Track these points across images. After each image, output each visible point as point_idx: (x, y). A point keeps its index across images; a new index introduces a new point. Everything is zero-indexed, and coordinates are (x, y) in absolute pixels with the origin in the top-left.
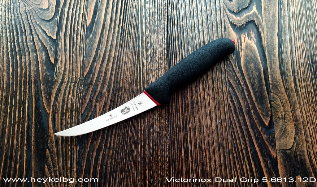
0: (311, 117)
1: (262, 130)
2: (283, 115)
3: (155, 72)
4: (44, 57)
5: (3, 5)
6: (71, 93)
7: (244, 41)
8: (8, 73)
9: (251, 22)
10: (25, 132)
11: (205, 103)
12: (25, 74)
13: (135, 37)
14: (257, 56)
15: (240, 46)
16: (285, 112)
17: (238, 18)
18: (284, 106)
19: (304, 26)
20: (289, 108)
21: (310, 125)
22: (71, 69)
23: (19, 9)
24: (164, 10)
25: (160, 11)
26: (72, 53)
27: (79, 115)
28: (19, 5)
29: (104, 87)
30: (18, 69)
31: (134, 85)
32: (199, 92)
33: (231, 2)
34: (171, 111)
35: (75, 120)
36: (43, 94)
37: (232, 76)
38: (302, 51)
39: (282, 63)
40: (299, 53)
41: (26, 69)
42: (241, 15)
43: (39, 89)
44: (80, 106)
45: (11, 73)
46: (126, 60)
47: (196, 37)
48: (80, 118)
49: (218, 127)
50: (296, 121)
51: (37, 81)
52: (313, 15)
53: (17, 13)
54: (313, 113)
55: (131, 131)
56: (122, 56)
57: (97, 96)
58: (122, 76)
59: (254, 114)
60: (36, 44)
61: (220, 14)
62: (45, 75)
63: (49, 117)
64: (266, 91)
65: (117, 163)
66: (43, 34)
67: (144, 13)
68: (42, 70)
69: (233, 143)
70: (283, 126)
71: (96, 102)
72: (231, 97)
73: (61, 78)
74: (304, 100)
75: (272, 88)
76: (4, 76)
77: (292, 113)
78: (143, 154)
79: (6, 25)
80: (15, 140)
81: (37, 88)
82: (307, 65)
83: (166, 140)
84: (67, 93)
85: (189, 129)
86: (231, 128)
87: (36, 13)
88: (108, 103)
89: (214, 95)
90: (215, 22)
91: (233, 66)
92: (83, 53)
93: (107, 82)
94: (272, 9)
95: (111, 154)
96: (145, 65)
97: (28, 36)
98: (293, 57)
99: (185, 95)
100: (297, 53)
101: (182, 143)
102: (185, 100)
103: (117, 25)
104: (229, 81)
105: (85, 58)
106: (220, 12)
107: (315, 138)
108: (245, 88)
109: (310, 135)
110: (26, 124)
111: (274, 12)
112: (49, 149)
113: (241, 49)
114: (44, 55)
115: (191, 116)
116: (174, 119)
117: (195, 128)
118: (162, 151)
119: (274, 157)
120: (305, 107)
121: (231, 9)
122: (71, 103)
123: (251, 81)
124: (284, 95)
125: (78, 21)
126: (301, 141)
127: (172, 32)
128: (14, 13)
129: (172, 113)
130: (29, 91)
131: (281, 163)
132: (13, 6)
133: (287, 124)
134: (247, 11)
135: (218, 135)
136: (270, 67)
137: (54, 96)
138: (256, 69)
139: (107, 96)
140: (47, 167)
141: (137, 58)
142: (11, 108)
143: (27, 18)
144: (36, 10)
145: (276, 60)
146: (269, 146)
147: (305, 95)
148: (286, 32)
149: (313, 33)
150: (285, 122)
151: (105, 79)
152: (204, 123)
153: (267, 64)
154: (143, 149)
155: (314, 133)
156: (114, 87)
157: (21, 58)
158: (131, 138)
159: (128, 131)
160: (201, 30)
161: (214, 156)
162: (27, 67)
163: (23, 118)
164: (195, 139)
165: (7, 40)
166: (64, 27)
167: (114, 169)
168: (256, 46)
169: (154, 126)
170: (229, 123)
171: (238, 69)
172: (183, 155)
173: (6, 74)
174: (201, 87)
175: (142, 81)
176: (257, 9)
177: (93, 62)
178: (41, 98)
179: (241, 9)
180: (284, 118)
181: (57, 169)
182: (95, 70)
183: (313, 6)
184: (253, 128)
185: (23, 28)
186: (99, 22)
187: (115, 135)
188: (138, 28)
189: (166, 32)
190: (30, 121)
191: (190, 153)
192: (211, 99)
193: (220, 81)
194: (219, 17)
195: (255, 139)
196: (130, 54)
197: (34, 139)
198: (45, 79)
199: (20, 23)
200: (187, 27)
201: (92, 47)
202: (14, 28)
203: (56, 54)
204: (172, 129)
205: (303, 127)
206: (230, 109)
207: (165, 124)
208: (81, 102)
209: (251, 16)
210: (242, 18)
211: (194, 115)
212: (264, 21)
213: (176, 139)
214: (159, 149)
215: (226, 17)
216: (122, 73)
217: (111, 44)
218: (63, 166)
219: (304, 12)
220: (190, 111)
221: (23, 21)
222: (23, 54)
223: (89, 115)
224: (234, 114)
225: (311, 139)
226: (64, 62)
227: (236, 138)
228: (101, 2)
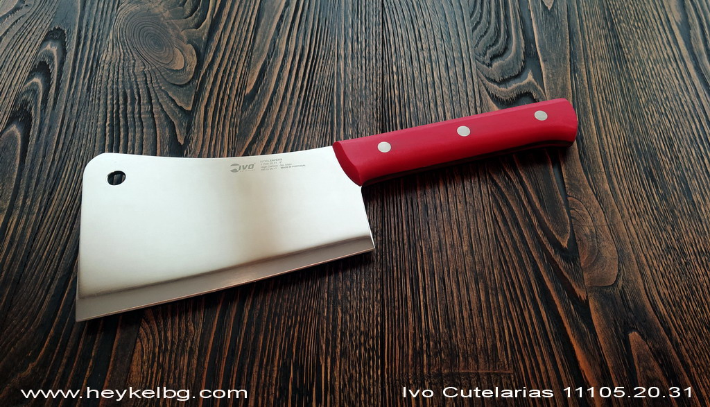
0: (647, 236)
1: (556, 254)
2: (594, 231)
4: (167, 135)
5: (106, 62)
9: (525, 95)
13: (326, 110)
16: (595, 226)
17: (503, 89)
18: (594, 218)
19: (619, 102)
20: (602, 220)
21: (645, 248)
23: (134, 69)
24: (377, 75)
25: (369, 76)
26: (215, 130)
28: (134, 63)
32: (438, 195)
33: (490, 67)
34: (387, 221)
37: (496, 169)
38: (619, 137)
39: (585, 154)
40: (614, 140)
42: (507, 85)
47: (432, 111)
49: (474, 246)
50: (618, 241)
52: (633, 87)
53: (129, 73)
54: (650, 230)
56: (302, 136)
59: (540, 229)
60: (155, 116)
61: (471, 83)
66: (170, 104)
67: (343, 79)
69: (502, 273)
70: (594, 249)
72: (496, 202)
74: (630, 209)
75: (570, 189)
77: (609, 228)
78: (332, 287)
79: (107, 90)
82: (629, 155)
83: (377, 265)
85: (419, 249)
86: (498, 248)
87: (161, 75)
89: (465, 198)
90: (465, 94)
92: (236, 130)
94: (561, 78)
97: (144, 104)
98: (602, 143)
99: (412, 199)
100: (609, 139)
101: (407, 270)
102: (413, 204)
103: (297, 94)
104: (491, 177)
105: (238, 138)
106: (471, 80)
108: (520, 188)
109: (649, 266)
111: (563, 83)
114: (167, 132)
115: (423, 228)
116: (393, 231)
117: (430, 247)
118: (368, 282)
119: (583, 299)
120: (633, 219)
121: (490, 76)
123: (530, 179)
124: (593, 201)
125: (231, 87)
126: (631, 273)
127: (390, 105)
128: (123, 73)
131: (597, 310)
132: (123, 64)
133: (603, 246)
134: (518, 80)
135: (474, 258)
136: (564, 158)
141: (328, 140)
143: (146, 80)
144: (161, 71)
145: (574, 149)
146: (571, 280)
148: (588, 110)
149: (636, 111)
150: (598, 242)
152: (447, 239)
155: (655, 262)
157: (126, 136)
160: (439, 103)
161: (468, 294)
162: (136, 149)
164: (431, 265)
165: (107, 109)
166: (207, 94)
167: (276, 309)
170: (493, 242)
172: (409, 290)
176: (535, 77)
177: (252, 143)
179: (506, 77)
180: (596, 236)
183: (632, 74)
185: (135, 93)
186: (266, 89)
188: (332, 98)
189: (379, 105)
191: (421, 288)
192: (460, 202)
193: (474, 176)
194: (470, 87)
195: (545, 268)
196: (317, 133)
199: (131, 88)
200: (415, 98)
201: (251, 123)
202: (121, 94)
203: (188, 132)
204: (389, 247)
205: (633, 252)
206: (495, 221)
209: (524, 86)
210: (510, 88)
211: (429, 227)
212: (548, 94)
213: (395, 264)
214: (363, 280)
215: (483, 86)
217: (285, 119)
219: (616, 82)
220: (422, 219)
221: (137, 85)
222: (131, 130)
224: (502, 228)
225: (651, 271)
226: (200, 142)
227: (508, 266)
228: (272, 63)
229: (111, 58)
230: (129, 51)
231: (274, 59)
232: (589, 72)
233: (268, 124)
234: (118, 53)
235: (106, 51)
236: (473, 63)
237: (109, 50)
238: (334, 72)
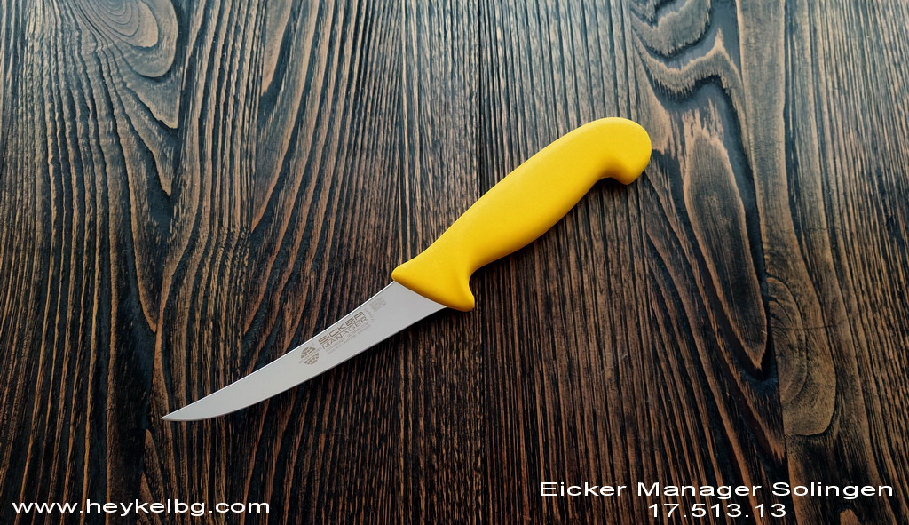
0: (881, 343)
1: (743, 380)
2: (803, 338)
3: (446, 217)
4: (144, 177)
5: (36, 37)
6: (216, 275)
7: (690, 133)
8: (46, 220)
9: (709, 81)
10: (90, 383)
11: (584, 303)
12: (93, 223)
13: (390, 122)
14: (728, 173)
15: (680, 147)
16: (806, 329)
17: (674, 71)
18: (805, 314)
19: (858, 90)
20: (817, 318)
21: (877, 366)
22: (217, 211)
23: (79, 48)
24: (470, 49)
25: (458, 51)
26: (219, 166)
27: (236, 337)
28: (79, 37)
29: (304, 259)
30: (72, 210)
31: (389, 253)
32: (566, 273)
33: (654, 27)
34: (490, 326)
35: (225, 350)
36: (139, 278)
37: (658, 228)
38: (854, 159)
39: (798, 194)
40: (845, 166)
41: (95, 210)
42: (681, 61)
43: (130, 264)
44: (238, 312)
45: (55, 222)
46: (366, 186)
47: (559, 121)
48: (239, 344)
49: (620, 372)
50: (839, 356)
51: (125, 243)
52: (882, 59)
53: (72, 57)
54: (887, 333)
55: (378, 382)
56: (355, 174)
57: (286, 285)
58: (355, 230)
59: (722, 337)
60: (122, 141)
61: (623, 59)
62: (145, 225)
63: (155, 341)
64: (754, 271)
65: (340, 469)
66: (142, 117)
67: (416, 58)
68: (139, 212)
69: (662, 417)
70: (801, 371)
71: (284, 300)
72: (657, 289)
73: (189, 235)
74: (861, 296)
75: (771, 263)
76: (35, 229)
77: (827, 333)
78: (410, 447)
79: (43, 92)
80: (61, 405)
81: (125, 261)
82: (867, 198)
83: (476, 407)
84: (205, 276)
85: (539, 377)
86: (657, 374)
87: (124, 59)
88: (315, 304)
89: (609, 281)
90: (612, 82)
91: (662, 201)
92: (251, 165)
93: (314, 246)
94: (768, 44)
95: (321, 446)
96: (418, 198)
97: (102, 119)
98: (827, 178)
99: (527, 283)
100: (838, 165)
101: (521, 415)
102: (529, 295)
103: (343, 90)
104: (650, 243)
105: (255, 180)
106: (623, 55)
107: (892, 402)
108: (694, 262)
109: (880, 396)
110: (92, 360)
111: (772, 54)
112: (153, 431)
113: (683, 153)
114: (143, 171)
115: (545, 339)
116: (499, 347)
117: (555, 375)
118: (463, 438)
119: (779, 457)
120: (864, 315)
121: (654, 46)
122: (216, 304)
123: (710, 244)
124: (805, 283)
125: (238, 79)
126: (853, 411)
127: (492, 109)
128: (64, 58)
129: (491, 332)
130: (101, 269)
131: (798, 476)
132: (63, 39)
133: (815, 365)
134: (697, 50)
135: (620, 393)
136: (764, 205)
137: (170, 283)
138: (724, 209)
139: (313, 285)
140: (148, 481)
141: (395, 180)
142: (52, 315)
143: (101, 71)
144: (123, 51)
145: (781, 185)
146: (764, 426)
147: (863, 282)
148: (808, 109)
149: (884, 111)
150: (808, 358)
151: (307, 238)
152: (580, 359)
153: (755, 195)
154: (410, 432)
155: (889, 390)
156: (332, 260)
157: (81, 181)
158: (377, 400)
159: (370, 382)
160: (571, 102)
161: (610, 453)
162: (98, 205)
163: (84, 345)
164: (557, 406)
165: (46, 131)
166: (200, 96)
167: (330, 487)
168: (725, 146)
169: (441, 366)
170: (650, 361)
171: (674, 211)
172: (523, 449)
173: (39, 225)
174: (572, 258)
175: (409, 244)
176: (726, 45)
177: (277, 189)
178: (133, 290)
179: (680, 46)
180: (806, 347)
181: (175, 486)
182: (281, 214)
183: (882, 36)
184: (718, 374)
185: (87, 98)
186: (294, 81)
187: (335, 392)
188: (400, 97)
189: (475, 109)
190: (102, 353)
191: (541, 444)
192: (601, 292)
193: (624, 243)
194: (620, 67)
195: (725, 407)
196: (377, 168)
197: (113, 402)
198: (145, 237)
199: (80, 85)
200: (533, 94)
201: (274, 150)
202: (65, 99)
203: (176, 170)
204: (493, 376)
205: (859, 373)
206: (653, 321)
207: (472, 362)
208: (241, 301)
209: (708, 63)
210: (685, 69)
211: (553, 337)
212: (746, 79)
213: (502, 405)
214: (456, 433)
215: (641, 66)
216: (356, 221)
217: (327, 141)
218: (191, 478)
219: (857, 52)
220: (543, 326)
221: (88, 80)
222: (87, 169)
223: (264, 337)
224: (664, 336)
225: (882, 407)
226: (197, 190)
227: (670, 403)
228: (301, 29)
229: (43, 28)
230: (69, 12)
231: (302, 21)
232: (815, 30)
233: (300, 152)
234: (53, 17)
235: (33, 14)
236: (627, 19)
237: (38, 12)
238: (401, 44)
